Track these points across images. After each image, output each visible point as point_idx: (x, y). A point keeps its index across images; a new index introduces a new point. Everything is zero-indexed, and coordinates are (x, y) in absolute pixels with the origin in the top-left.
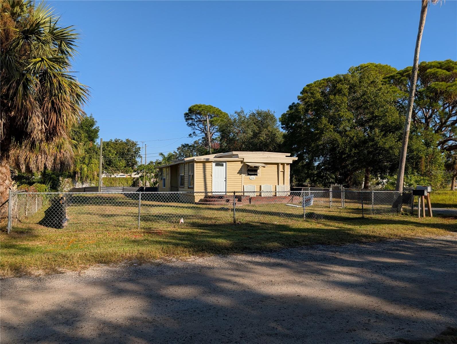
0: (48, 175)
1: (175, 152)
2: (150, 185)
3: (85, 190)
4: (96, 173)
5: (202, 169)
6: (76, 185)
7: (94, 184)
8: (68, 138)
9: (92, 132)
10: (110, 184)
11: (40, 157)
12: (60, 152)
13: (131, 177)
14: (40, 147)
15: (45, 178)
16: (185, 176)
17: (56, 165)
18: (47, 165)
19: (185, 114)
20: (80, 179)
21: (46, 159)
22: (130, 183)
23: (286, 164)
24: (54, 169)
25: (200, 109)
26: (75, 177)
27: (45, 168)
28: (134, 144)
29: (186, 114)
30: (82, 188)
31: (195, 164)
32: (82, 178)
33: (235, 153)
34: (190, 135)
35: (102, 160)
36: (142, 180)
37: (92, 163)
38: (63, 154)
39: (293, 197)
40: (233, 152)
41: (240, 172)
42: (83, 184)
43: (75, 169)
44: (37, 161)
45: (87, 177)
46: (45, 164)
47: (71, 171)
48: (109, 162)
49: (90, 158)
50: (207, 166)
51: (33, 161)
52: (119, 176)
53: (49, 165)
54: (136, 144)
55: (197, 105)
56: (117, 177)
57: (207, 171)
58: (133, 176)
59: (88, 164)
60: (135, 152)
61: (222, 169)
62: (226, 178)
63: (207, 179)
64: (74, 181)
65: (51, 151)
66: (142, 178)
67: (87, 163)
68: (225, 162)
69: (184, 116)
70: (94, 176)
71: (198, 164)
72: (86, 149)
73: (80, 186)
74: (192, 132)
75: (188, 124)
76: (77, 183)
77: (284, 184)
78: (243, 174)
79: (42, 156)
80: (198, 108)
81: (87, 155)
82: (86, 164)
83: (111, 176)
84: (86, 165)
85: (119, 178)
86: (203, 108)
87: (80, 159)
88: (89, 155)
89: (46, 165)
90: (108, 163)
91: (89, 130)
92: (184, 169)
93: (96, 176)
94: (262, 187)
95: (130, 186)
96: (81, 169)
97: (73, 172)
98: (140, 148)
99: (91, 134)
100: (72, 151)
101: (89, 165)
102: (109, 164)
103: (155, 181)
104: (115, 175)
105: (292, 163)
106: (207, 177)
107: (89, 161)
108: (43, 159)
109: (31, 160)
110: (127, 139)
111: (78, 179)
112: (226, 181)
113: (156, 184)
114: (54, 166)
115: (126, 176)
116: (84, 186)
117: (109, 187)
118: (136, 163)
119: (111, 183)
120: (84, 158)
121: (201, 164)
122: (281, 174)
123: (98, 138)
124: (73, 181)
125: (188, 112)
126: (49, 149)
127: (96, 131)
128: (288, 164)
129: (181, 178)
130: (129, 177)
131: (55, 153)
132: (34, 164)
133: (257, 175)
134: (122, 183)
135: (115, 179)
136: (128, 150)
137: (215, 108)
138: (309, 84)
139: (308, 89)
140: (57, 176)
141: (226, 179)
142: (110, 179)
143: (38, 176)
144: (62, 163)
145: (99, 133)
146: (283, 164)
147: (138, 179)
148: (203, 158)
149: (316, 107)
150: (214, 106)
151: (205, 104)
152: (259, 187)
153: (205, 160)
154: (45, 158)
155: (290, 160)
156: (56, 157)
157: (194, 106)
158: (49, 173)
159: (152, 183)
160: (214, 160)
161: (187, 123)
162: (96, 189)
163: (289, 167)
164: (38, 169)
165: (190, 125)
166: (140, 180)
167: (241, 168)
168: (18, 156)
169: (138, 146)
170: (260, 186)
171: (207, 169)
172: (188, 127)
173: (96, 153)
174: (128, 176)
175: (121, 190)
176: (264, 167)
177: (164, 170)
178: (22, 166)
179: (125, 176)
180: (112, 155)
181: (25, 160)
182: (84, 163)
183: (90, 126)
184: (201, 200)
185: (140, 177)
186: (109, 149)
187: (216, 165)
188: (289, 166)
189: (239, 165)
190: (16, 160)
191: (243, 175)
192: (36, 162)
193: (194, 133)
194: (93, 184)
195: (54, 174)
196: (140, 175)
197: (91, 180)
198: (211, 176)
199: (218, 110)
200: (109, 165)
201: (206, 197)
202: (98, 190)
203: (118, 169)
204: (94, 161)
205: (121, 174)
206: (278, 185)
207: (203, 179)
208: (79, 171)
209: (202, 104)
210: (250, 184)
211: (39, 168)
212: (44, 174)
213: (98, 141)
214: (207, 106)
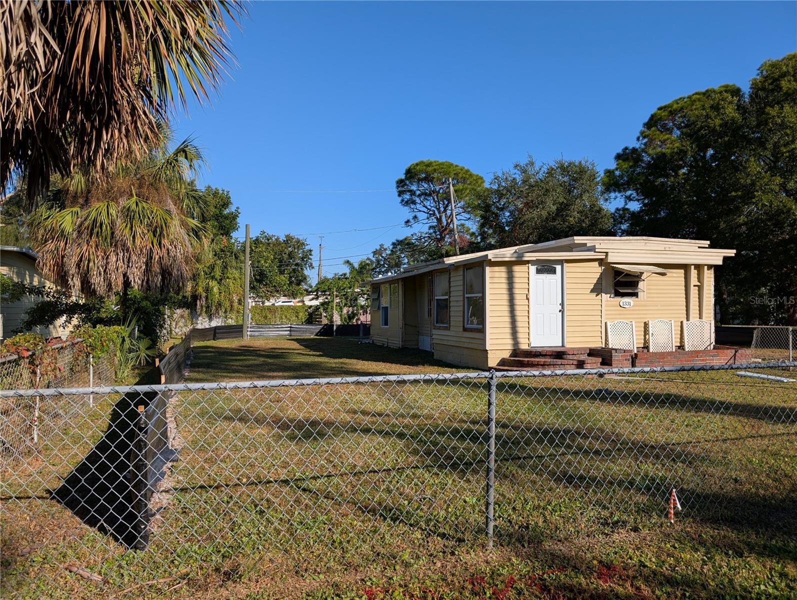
0: (134, 301)
1: (368, 259)
2: (341, 320)
3: (215, 333)
4: (235, 298)
5: (504, 281)
6: (199, 322)
7: (232, 319)
8: (179, 212)
9: (226, 218)
10: (263, 319)
11: (113, 258)
12: (160, 244)
13: (304, 304)
14: (113, 233)
15: (128, 308)
16: (452, 299)
17: (152, 276)
18: (131, 278)
19: (397, 182)
20: (204, 309)
21: (129, 262)
22: (303, 316)
23: (706, 267)
24: (147, 286)
25: (430, 169)
26: (196, 305)
27: (127, 284)
28: (300, 244)
29: (400, 183)
30: (210, 329)
31: (488, 269)
32: (208, 307)
33: (578, 239)
34: (408, 222)
35: (248, 270)
36: (325, 310)
37: (228, 278)
38: (168, 250)
39: (736, 352)
40: (575, 238)
41: (598, 289)
42: (210, 319)
43: (196, 291)
44: (106, 268)
45: (220, 304)
46: (125, 275)
47: (189, 294)
48: (259, 275)
49: (225, 267)
50: (516, 274)
51: (98, 268)
52: (280, 304)
53: (136, 277)
54: (303, 244)
55: (422, 162)
56: (276, 305)
57: (516, 286)
58: (308, 303)
59: (221, 280)
60: (303, 259)
61: (552, 281)
62: (562, 304)
63: (517, 308)
64: (194, 315)
65: (138, 242)
66: (326, 306)
67: (219, 278)
68: (561, 262)
69: (395, 185)
70: (232, 302)
71: (496, 269)
72: (215, 251)
73: (206, 325)
74: (410, 216)
75: (403, 200)
76: (200, 318)
77: (700, 318)
78: (603, 294)
79: (118, 254)
80: (424, 167)
81: (218, 262)
82: (216, 280)
83: (263, 303)
84: (216, 282)
85: (281, 307)
86: (435, 167)
87: (206, 269)
88: (223, 262)
89: (128, 278)
90: (258, 277)
91: (221, 213)
92: (450, 282)
93: (236, 304)
94: (650, 325)
95: (302, 324)
96: (208, 290)
97: (192, 296)
98: (311, 251)
99: (224, 221)
100: (188, 244)
101: (223, 281)
102: (260, 279)
103: (350, 313)
104: (272, 301)
105: (720, 263)
106: (517, 302)
107: (223, 274)
108: (120, 263)
109: (91, 264)
110: (288, 236)
111: (202, 310)
112: (562, 311)
113: (353, 318)
114: (148, 280)
115: (294, 303)
116: (215, 323)
117: (263, 326)
118: (305, 279)
119: (265, 316)
120: (212, 268)
121: (503, 269)
122: (694, 292)
123: (237, 229)
124: (191, 313)
125: (403, 177)
126: (134, 237)
127: (234, 217)
128: (710, 267)
129: (437, 303)
130: (300, 304)
131: (148, 248)
132: (100, 274)
133: (637, 297)
134: (286, 317)
135: (273, 309)
136: (289, 255)
137: (457, 166)
138: (663, 105)
139: (665, 116)
140: (153, 304)
141: (563, 307)
142: (264, 308)
143: (112, 306)
144: (166, 273)
145: (238, 220)
146: (699, 267)
147: (317, 308)
148: (507, 253)
149: (727, 139)
150: (455, 163)
151: (437, 160)
152: (643, 325)
153: (513, 259)
154: (126, 260)
155: (717, 256)
156: (151, 258)
157: (417, 165)
158: (135, 296)
159: (346, 316)
160: (534, 259)
161: (400, 199)
162: (236, 331)
163: (713, 276)
164: (109, 286)
165: (407, 203)
166: (321, 310)
167: (600, 279)
168: (63, 257)
169: (307, 248)
170: (646, 325)
171: (516, 280)
172: (402, 207)
173: (236, 258)
174: (299, 302)
175: (286, 331)
176: (663, 274)
177: (383, 288)
178: (72, 280)
179: (292, 304)
180: (265, 262)
181: (78, 266)
182: (213, 278)
183: (223, 206)
184: (503, 362)
185: (322, 304)
186: (260, 249)
187: (539, 271)
188: (712, 271)
189: (595, 271)
190: (58, 266)
191: (605, 297)
192: (105, 271)
193: (415, 217)
194: (230, 320)
195: (146, 298)
196: (321, 300)
197: (226, 312)
198: (528, 299)
199: (464, 171)
200: (260, 281)
201: (516, 352)
202: (242, 331)
203: (277, 290)
204: (233, 273)
205: (283, 299)
206: (688, 319)
207: (506, 308)
208: (204, 294)
209: (433, 160)
210: (621, 318)
211: (111, 285)
212: (125, 300)
213: (238, 236)
214: (442, 164)
